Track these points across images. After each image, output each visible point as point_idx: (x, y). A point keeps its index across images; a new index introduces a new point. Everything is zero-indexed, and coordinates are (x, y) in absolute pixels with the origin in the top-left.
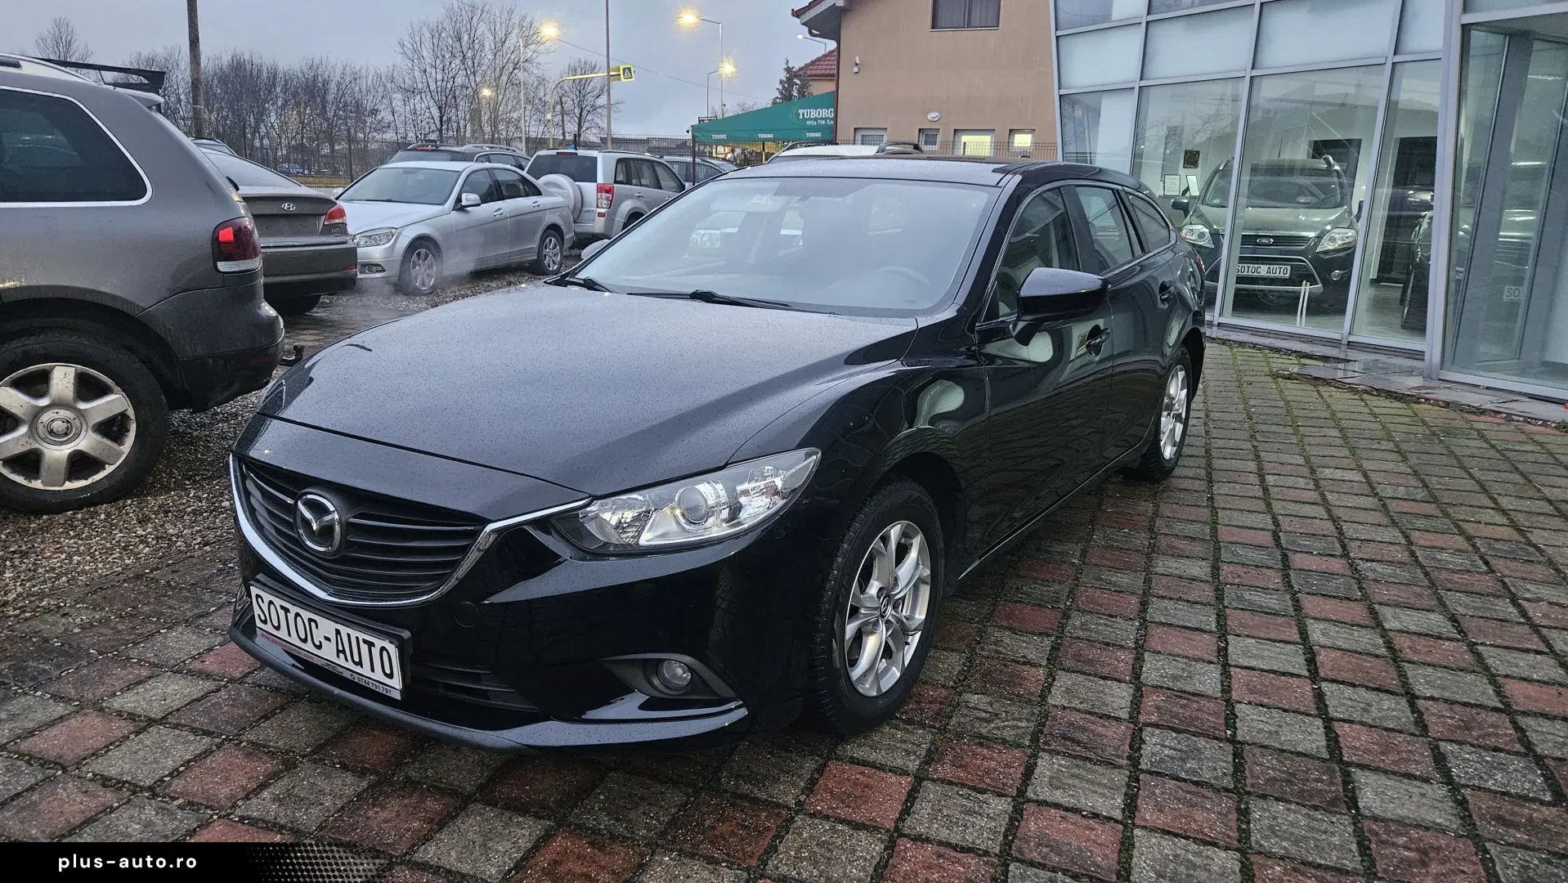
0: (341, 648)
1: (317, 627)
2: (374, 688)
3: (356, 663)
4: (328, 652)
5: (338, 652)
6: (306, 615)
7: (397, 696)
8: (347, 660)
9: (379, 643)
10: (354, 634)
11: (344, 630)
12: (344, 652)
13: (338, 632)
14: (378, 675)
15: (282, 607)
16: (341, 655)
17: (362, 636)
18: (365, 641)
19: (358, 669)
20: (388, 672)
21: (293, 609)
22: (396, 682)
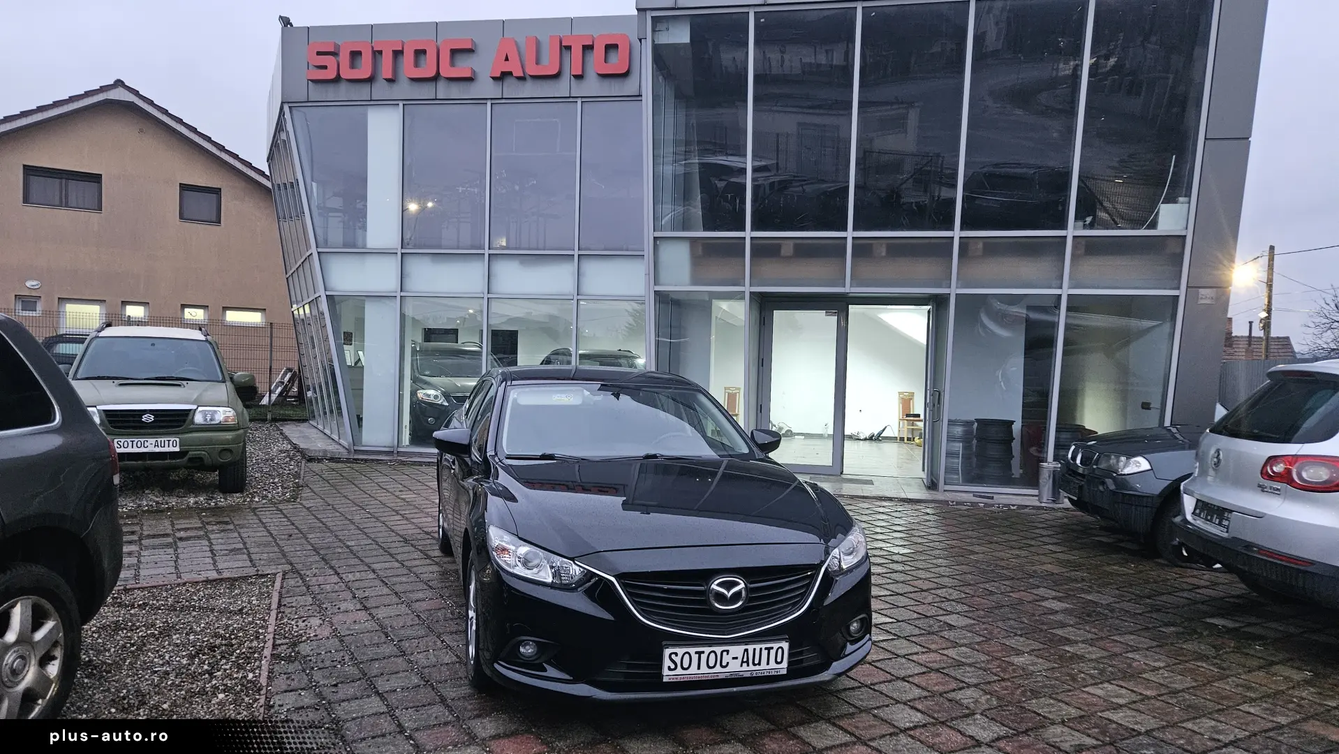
0: (745, 660)
1: (728, 654)
2: (768, 674)
3: (754, 664)
4: (735, 667)
5: (743, 662)
6: (718, 649)
7: (784, 672)
8: (748, 665)
9: (775, 646)
10: (758, 647)
11: (750, 648)
12: (747, 662)
13: (746, 650)
14: (773, 665)
15: (696, 653)
16: (745, 665)
17: (764, 646)
18: (766, 649)
19: (757, 668)
20: (779, 660)
21: (707, 650)
22: (785, 664)
